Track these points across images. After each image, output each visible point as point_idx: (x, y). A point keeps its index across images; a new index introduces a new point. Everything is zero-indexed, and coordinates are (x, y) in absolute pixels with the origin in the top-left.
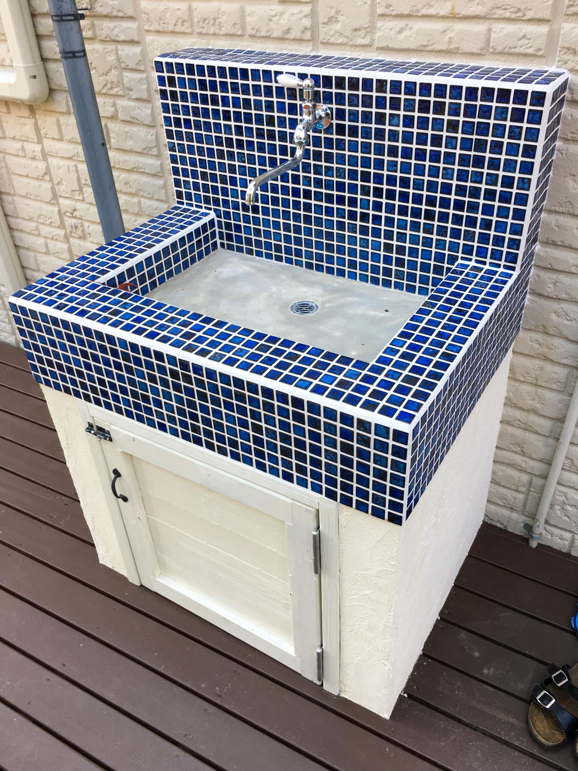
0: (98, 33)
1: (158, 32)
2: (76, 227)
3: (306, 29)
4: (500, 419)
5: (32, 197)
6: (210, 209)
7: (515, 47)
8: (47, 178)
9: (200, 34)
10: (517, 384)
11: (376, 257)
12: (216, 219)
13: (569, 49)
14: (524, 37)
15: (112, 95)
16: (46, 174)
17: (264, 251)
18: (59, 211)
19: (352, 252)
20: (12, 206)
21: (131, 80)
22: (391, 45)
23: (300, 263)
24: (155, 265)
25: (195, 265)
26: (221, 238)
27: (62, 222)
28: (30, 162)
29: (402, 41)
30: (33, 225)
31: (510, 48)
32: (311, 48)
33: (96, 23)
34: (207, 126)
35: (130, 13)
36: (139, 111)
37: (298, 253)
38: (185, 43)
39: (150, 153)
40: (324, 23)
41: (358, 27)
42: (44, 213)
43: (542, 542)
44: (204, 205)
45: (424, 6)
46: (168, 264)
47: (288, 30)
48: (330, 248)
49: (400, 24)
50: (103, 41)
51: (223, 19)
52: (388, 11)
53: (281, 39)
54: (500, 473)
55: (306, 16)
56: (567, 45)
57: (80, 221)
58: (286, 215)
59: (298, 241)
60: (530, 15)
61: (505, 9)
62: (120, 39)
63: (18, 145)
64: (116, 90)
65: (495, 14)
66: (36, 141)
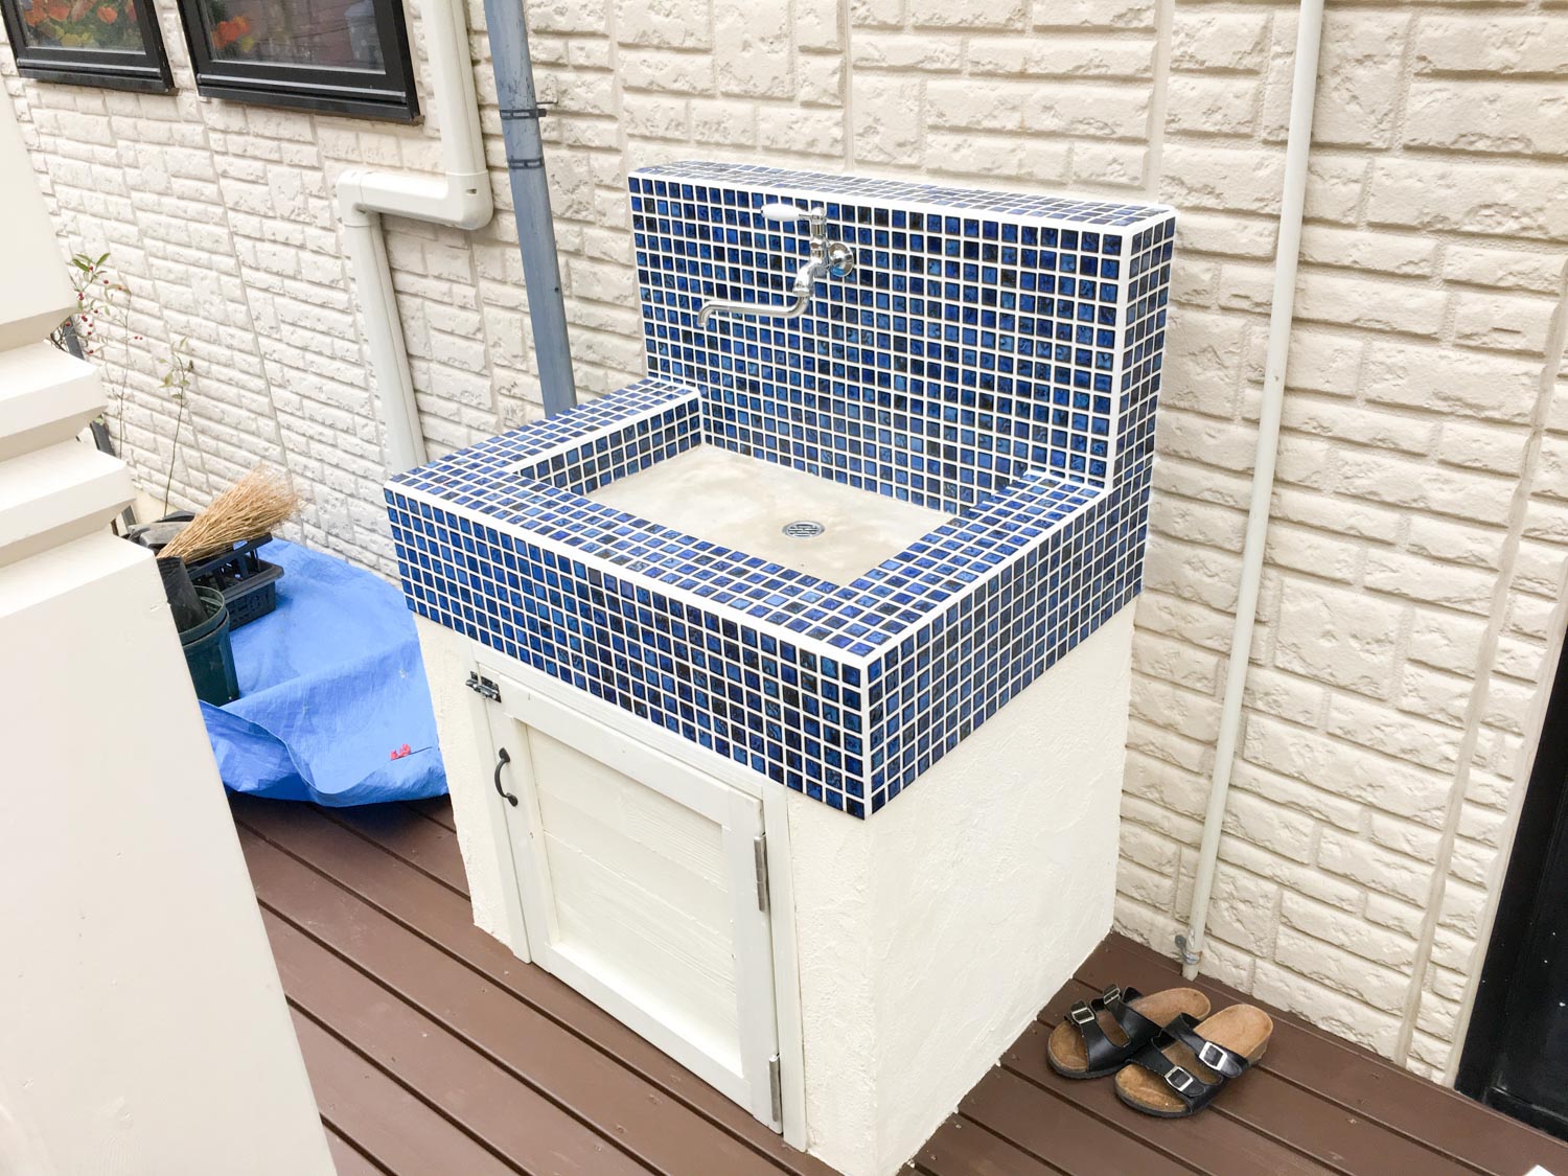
0: (566, 134)
1: (645, 138)
2: (514, 411)
3: (836, 141)
4: (1124, 740)
5: (456, 364)
6: (694, 385)
7: (1104, 175)
8: (479, 336)
9: (699, 143)
10: (1146, 681)
11: (917, 463)
12: (701, 400)
13: (1173, 179)
14: (1115, 161)
15: (579, 221)
16: (479, 330)
17: (765, 449)
18: (492, 386)
19: (886, 455)
20: (426, 377)
21: (604, 200)
22: (945, 167)
23: (815, 469)
24: (596, 456)
25: (660, 463)
26: (707, 428)
27: (494, 402)
28: (457, 312)
29: (957, 162)
30: (453, 406)
31: (1098, 175)
32: (842, 166)
33: (564, 121)
34: (694, 268)
35: (608, 111)
36: (613, 244)
37: (813, 454)
38: (680, 153)
39: (625, 303)
40: (861, 135)
41: (902, 141)
42: (470, 389)
43: (1204, 972)
44: (685, 379)
45: (986, 117)
46: (618, 456)
47: (813, 141)
48: (855, 447)
49: (958, 139)
50: (571, 147)
51: (729, 124)
52: (940, 121)
53: (803, 154)
54: (1132, 840)
55: (837, 124)
56: (1171, 174)
57: (520, 403)
58: (796, 395)
59: (812, 436)
60: (1120, 132)
61: (1089, 124)
62: (593, 145)
63: (444, 286)
64: (584, 213)
65: (1076, 129)
66: (469, 282)
